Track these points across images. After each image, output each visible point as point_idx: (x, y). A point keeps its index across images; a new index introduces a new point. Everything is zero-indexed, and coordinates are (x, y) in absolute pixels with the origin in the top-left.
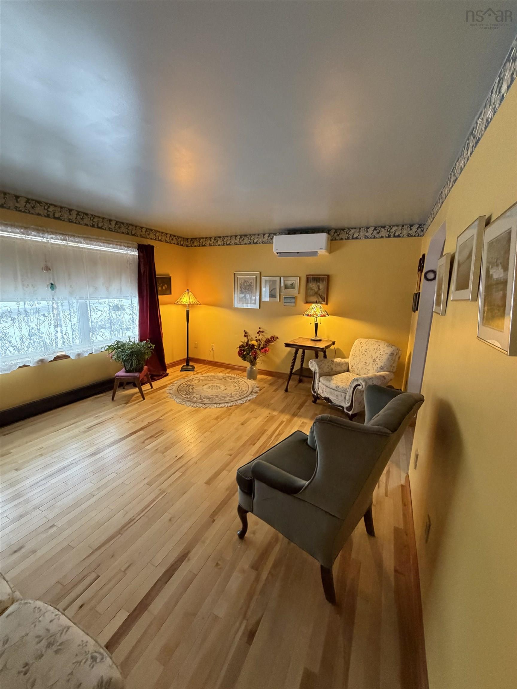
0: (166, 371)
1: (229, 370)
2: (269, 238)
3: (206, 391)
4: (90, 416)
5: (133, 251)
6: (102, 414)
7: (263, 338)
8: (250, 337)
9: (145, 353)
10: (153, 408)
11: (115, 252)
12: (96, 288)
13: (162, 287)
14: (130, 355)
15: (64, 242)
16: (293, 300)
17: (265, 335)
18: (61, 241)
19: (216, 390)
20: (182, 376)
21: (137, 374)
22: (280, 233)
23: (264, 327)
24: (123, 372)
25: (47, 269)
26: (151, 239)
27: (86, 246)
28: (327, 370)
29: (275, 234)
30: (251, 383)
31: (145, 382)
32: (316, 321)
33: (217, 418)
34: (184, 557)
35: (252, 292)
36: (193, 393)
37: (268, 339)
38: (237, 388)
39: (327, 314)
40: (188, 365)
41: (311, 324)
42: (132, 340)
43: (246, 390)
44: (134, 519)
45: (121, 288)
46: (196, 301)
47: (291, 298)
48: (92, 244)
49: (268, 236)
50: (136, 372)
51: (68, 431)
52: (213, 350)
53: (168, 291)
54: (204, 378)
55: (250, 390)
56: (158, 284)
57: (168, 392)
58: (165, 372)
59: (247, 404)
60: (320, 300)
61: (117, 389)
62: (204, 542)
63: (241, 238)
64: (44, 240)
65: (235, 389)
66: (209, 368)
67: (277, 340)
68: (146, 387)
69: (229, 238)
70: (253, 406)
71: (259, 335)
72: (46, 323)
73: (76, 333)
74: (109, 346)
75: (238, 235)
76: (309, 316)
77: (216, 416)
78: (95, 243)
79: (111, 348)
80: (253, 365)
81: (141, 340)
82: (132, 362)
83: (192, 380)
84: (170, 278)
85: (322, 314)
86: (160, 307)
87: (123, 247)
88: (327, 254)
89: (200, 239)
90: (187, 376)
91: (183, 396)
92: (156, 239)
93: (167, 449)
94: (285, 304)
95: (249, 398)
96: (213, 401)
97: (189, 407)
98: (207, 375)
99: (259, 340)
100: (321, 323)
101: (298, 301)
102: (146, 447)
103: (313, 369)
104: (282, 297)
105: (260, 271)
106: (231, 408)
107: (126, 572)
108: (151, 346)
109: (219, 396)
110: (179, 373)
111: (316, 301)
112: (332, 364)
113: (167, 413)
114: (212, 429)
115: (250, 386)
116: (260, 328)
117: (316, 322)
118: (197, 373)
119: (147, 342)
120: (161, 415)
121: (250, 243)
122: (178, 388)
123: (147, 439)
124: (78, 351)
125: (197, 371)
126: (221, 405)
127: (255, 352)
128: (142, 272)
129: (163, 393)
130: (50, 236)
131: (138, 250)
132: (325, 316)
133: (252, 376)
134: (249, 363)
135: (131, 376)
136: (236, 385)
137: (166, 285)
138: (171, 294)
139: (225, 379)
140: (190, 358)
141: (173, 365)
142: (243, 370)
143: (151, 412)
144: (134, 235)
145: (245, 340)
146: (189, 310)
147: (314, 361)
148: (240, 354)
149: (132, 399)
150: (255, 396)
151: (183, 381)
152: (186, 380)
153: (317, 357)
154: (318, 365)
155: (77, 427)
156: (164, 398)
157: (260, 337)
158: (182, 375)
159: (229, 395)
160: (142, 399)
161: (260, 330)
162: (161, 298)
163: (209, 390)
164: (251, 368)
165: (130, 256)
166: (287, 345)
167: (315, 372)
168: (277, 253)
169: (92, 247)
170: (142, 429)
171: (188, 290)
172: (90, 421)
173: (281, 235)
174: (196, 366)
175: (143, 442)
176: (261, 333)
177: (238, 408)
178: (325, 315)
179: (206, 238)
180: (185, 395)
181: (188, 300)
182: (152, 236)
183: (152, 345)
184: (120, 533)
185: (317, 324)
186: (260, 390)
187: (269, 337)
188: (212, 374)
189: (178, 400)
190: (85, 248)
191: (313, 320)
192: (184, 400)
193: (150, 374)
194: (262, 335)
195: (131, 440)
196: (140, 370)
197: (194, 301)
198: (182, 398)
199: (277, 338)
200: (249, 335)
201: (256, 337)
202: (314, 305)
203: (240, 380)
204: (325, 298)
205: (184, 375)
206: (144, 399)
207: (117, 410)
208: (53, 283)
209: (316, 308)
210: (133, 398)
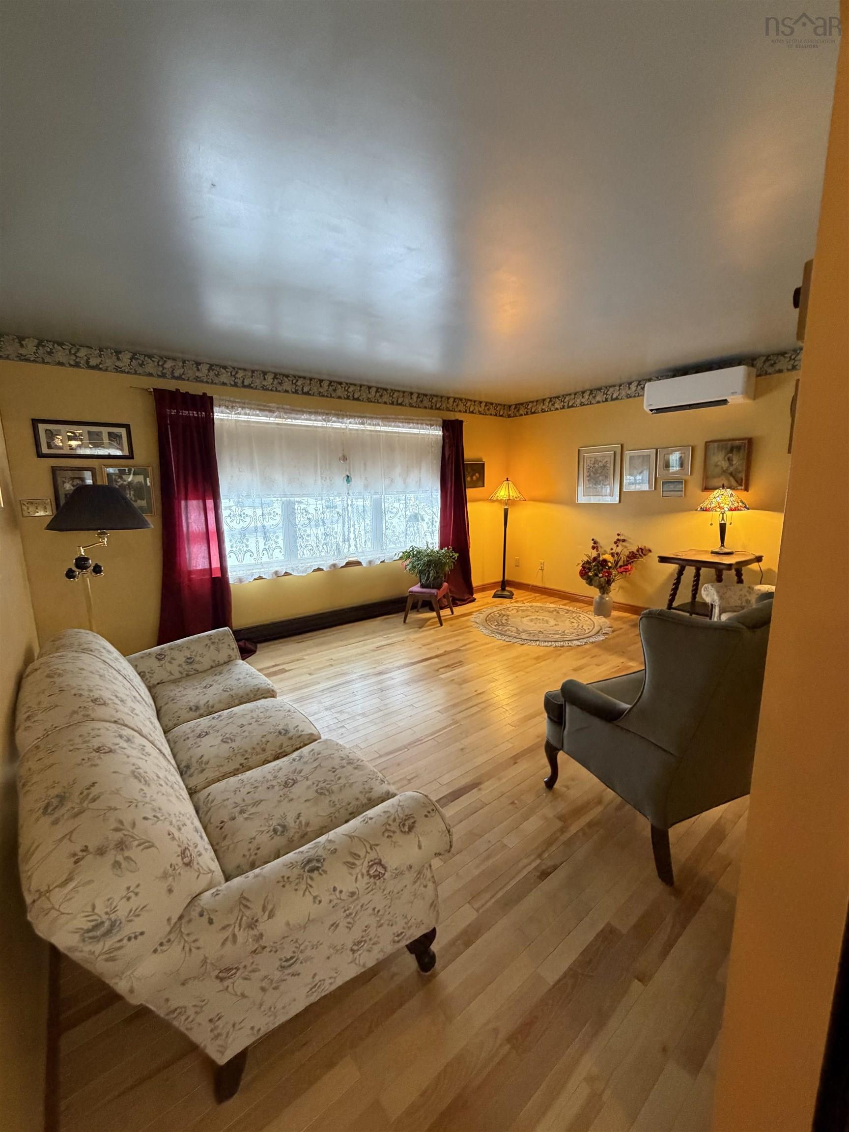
0: (472, 595)
1: (566, 601)
2: (639, 387)
3: (526, 624)
4: (380, 636)
5: (437, 430)
6: (392, 635)
7: (624, 551)
8: (602, 550)
9: (445, 563)
10: (451, 637)
11: (415, 434)
12: (392, 481)
13: (472, 478)
14: (427, 565)
15: (362, 426)
16: (681, 486)
17: (627, 545)
18: (359, 426)
19: (541, 624)
20: (495, 604)
21: (434, 591)
22: (657, 378)
23: (626, 533)
24: (418, 587)
25: (345, 458)
26: (460, 411)
27: (384, 429)
28: (738, 603)
29: (650, 380)
30: (600, 621)
31: (443, 606)
32: (723, 519)
33: (537, 658)
34: (475, 785)
35: (606, 477)
36: (507, 625)
37: (633, 552)
38: (576, 625)
39: (745, 507)
40: (503, 589)
41: (711, 524)
42: (430, 546)
43: (589, 629)
44: (422, 740)
45: (420, 480)
46: (519, 495)
47: (676, 483)
48: (390, 426)
49: (636, 384)
50: (433, 588)
51: (357, 647)
52: (542, 570)
53: (480, 482)
54: (525, 608)
55: (597, 629)
56: (466, 473)
57: (473, 620)
58: (470, 596)
59: (587, 646)
60: (734, 483)
61: (409, 611)
62: (500, 779)
63: (591, 393)
64: (343, 426)
65: (571, 625)
66: (536, 597)
67: (650, 554)
68: (445, 613)
69: (573, 396)
70: (596, 651)
71: (617, 546)
72: (341, 520)
73: (369, 535)
74: (403, 553)
75: (586, 391)
76: (706, 510)
77: (536, 655)
78: (393, 424)
79: (407, 555)
80: (603, 593)
81: (441, 548)
82: (429, 573)
83: (508, 609)
84: (483, 464)
85: (733, 507)
86: (469, 504)
87: (424, 426)
88: (749, 401)
89: (527, 403)
90: (501, 604)
91: (493, 627)
92: (466, 410)
93: (465, 681)
94: (665, 494)
95: (592, 640)
96: (535, 638)
97: (499, 640)
98: (530, 605)
99: (617, 554)
100: (731, 524)
101: (690, 486)
102: (440, 676)
103: (708, 600)
104: (660, 483)
105: (622, 443)
106: (562, 648)
107: (412, 781)
108: (453, 555)
109: (544, 632)
110: (491, 600)
111: (723, 485)
112: (750, 593)
113: (469, 643)
114: (528, 670)
115: (596, 624)
116: (618, 535)
117: (723, 522)
118: (516, 602)
119: (448, 549)
120: (461, 645)
121: (606, 400)
122: (488, 616)
123: (443, 667)
124: (370, 558)
125: (516, 598)
126: (546, 644)
127: (607, 572)
128: (447, 457)
129: (468, 620)
130: (348, 421)
131: (443, 428)
132: (738, 510)
133: (602, 610)
134: (598, 590)
135: (428, 593)
136: (573, 620)
137: (477, 475)
138: (484, 486)
139: (558, 612)
140: (507, 581)
141: (483, 588)
142: (588, 602)
143: (449, 640)
144: (439, 409)
145: (594, 554)
146: (508, 509)
147: (712, 586)
148: (584, 574)
149: (427, 624)
150: (602, 639)
151: (495, 610)
152: (499, 609)
153: (719, 579)
154: (718, 592)
155: (364, 645)
156: (468, 627)
157: (619, 550)
158: (494, 602)
159: (560, 632)
160: (439, 625)
161: (619, 537)
162: (470, 492)
163: (532, 624)
164: (601, 598)
165: (433, 437)
166: (663, 560)
167: (712, 605)
168: (651, 410)
169: (390, 429)
170: (437, 656)
171: (507, 479)
172: (379, 641)
173: (660, 380)
174: (515, 592)
175: (438, 670)
176: (621, 543)
177: (572, 649)
178: (739, 508)
179: (537, 401)
180: (495, 626)
181: (507, 492)
182: (461, 407)
183: (454, 553)
184: (406, 748)
185: (725, 524)
186: (613, 631)
187: (634, 549)
188: (539, 604)
189: (485, 631)
190: (382, 431)
191: (715, 518)
192: (493, 632)
193: (451, 597)
194: (623, 546)
195: (424, 666)
196: (439, 587)
197: (515, 495)
198: (491, 629)
199: (650, 551)
200: (601, 547)
201: (612, 549)
202: (717, 493)
203: (582, 615)
204: (742, 479)
205: (498, 603)
206: (442, 625)
207: (409, 633)
208: (349, 475)
209: (722, 497)
210: (429, 623)
